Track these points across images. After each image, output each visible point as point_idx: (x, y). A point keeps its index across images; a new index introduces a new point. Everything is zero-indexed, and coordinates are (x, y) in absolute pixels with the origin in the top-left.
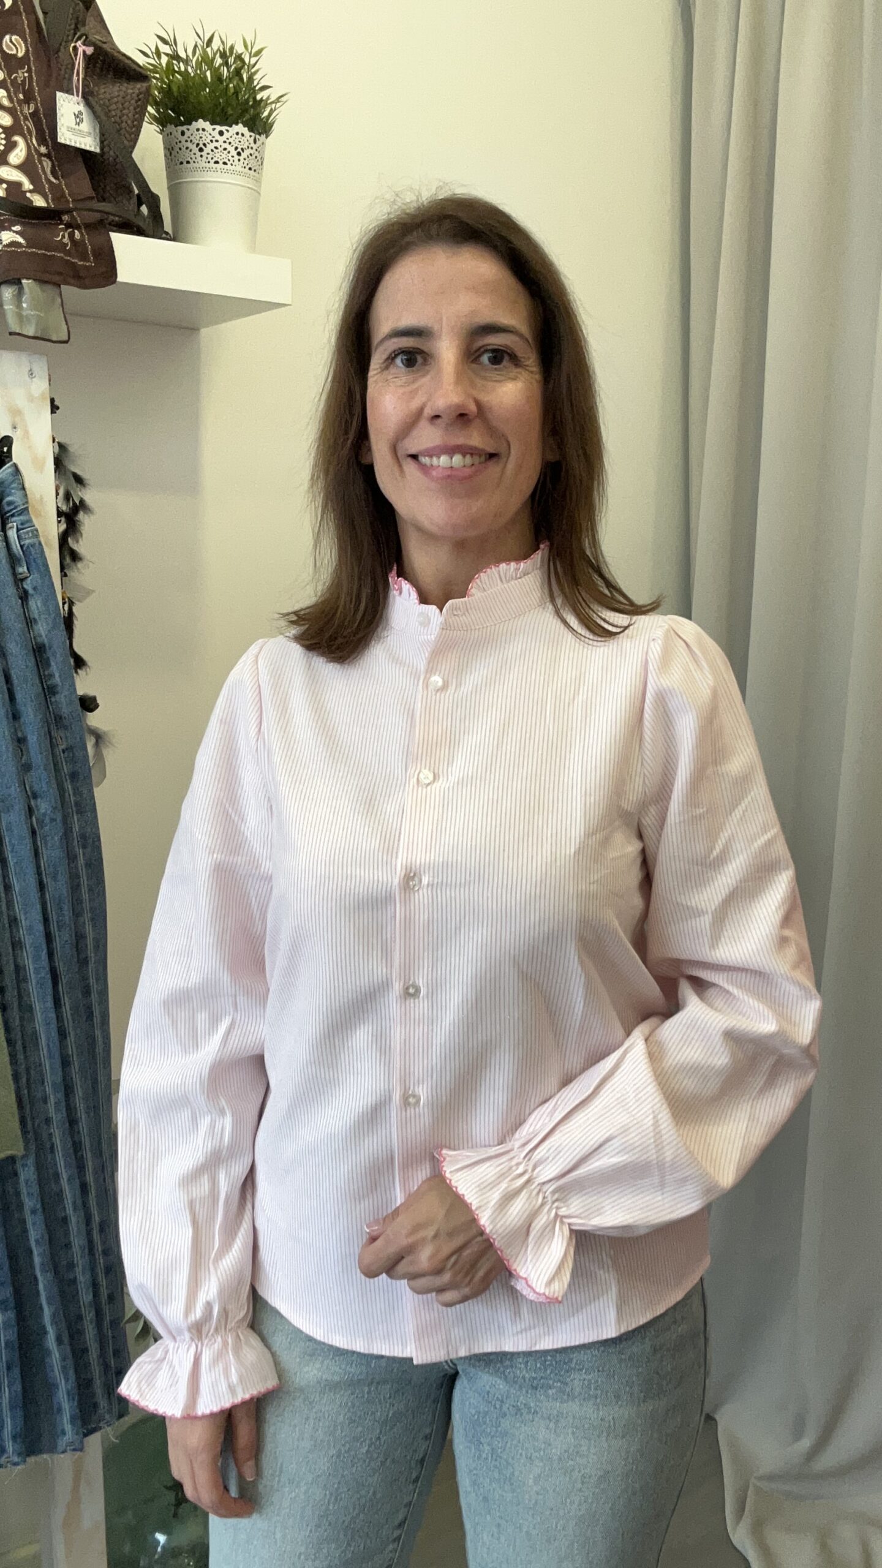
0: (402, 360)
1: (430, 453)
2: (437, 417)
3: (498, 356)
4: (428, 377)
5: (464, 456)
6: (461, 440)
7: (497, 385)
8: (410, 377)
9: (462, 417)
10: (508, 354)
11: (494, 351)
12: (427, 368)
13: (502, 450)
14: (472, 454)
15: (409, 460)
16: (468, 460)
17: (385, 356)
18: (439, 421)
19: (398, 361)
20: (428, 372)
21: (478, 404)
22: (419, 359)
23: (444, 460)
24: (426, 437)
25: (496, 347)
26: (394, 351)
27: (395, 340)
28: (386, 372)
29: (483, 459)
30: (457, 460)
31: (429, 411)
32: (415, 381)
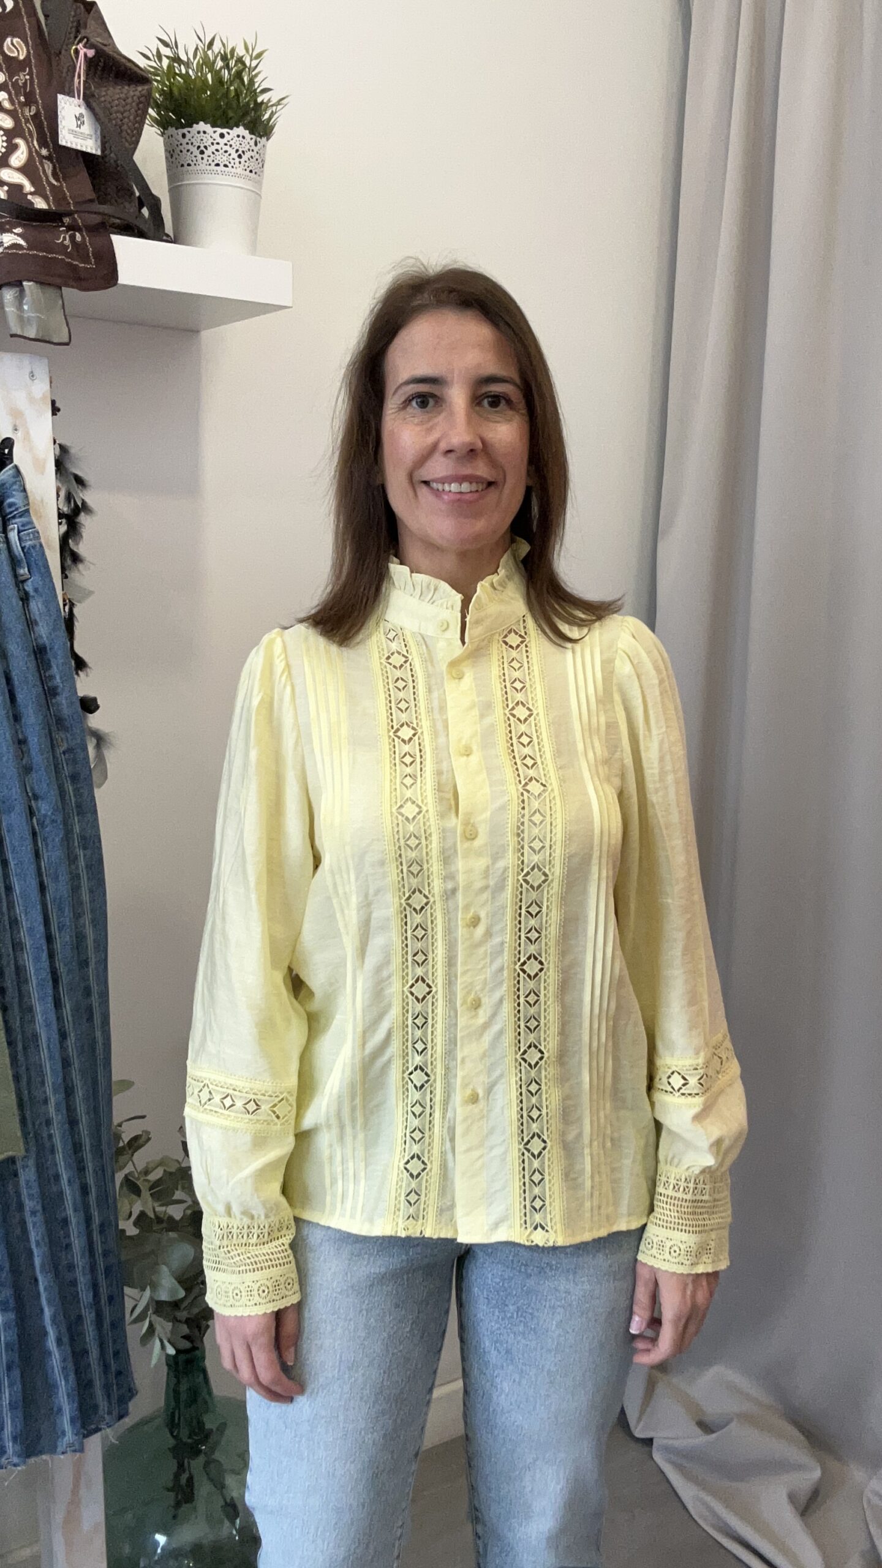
0: (417, 403)
1: (443, 481)
2: (450, 451)
3: (496, 401)
4: (441, 417)
5: (471, 483)
6: (467, 471)
7: (496, 424)
8: (426, 417)
9: (472, 453)
10: (504, 399)
11: (494, 396)
12: (440, 408)
13: (500, 479)
14: (477, 483)
15: (423, 485)
16: (474, 487)
17: (403, 399)
18: (449, 455)
19: (414, 403)
20: (440, 413)
21: (483, 442)
22: (431, 402)
23: (454, 487)
24: (438, 467)
25: (495, 394)
26: (412, 395)
27: (412, 386)
28: (403, 413)
29: (485, 485)
30: (465, 487)
31: (443, 446)
32: (429, 420)
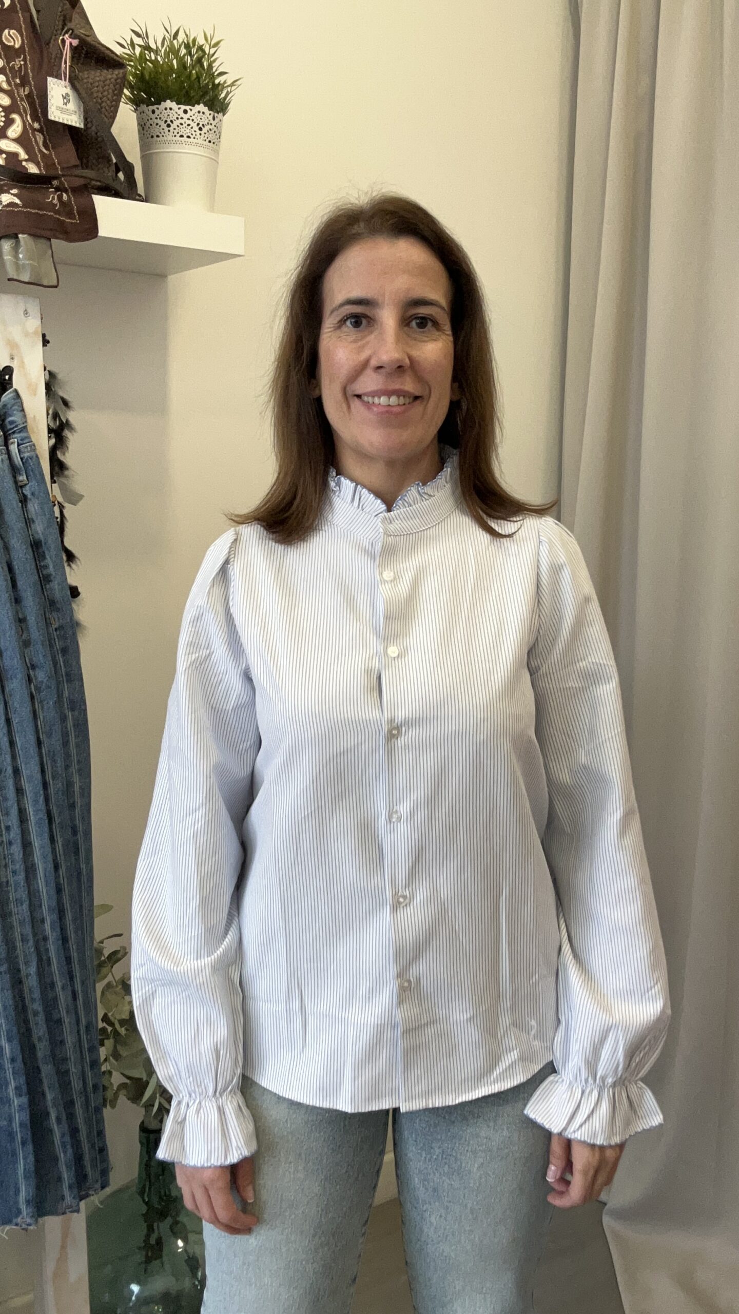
0: (351, 323)
1: (374, 394)
2: (380, 367)
3: (423, 322)
4: (372, 336)
5: (399, 397)
6: (397, 386)
7: (423, 344)
8: (359, 335)
9: (400, 369)
10: (432, 320)
11: (421, 318)
12: (372, 328)
13: (425, 393)
14: (404, 396)
15: (355, 399)
16: (401, 401)
17: (338, 319)
18: (379, 371)
19: (348, 323)
20: (372, 332)
21: (410, 358)
22: (364, 321)
23: (383, 400)
24: (369, 382)
25: (423, 315)
26: (347, 316)
27: (347, 307)
28: (338, 331)
29: (411, 400)
30: (393, 400)
31: (374, 363)
32: (361, 339)
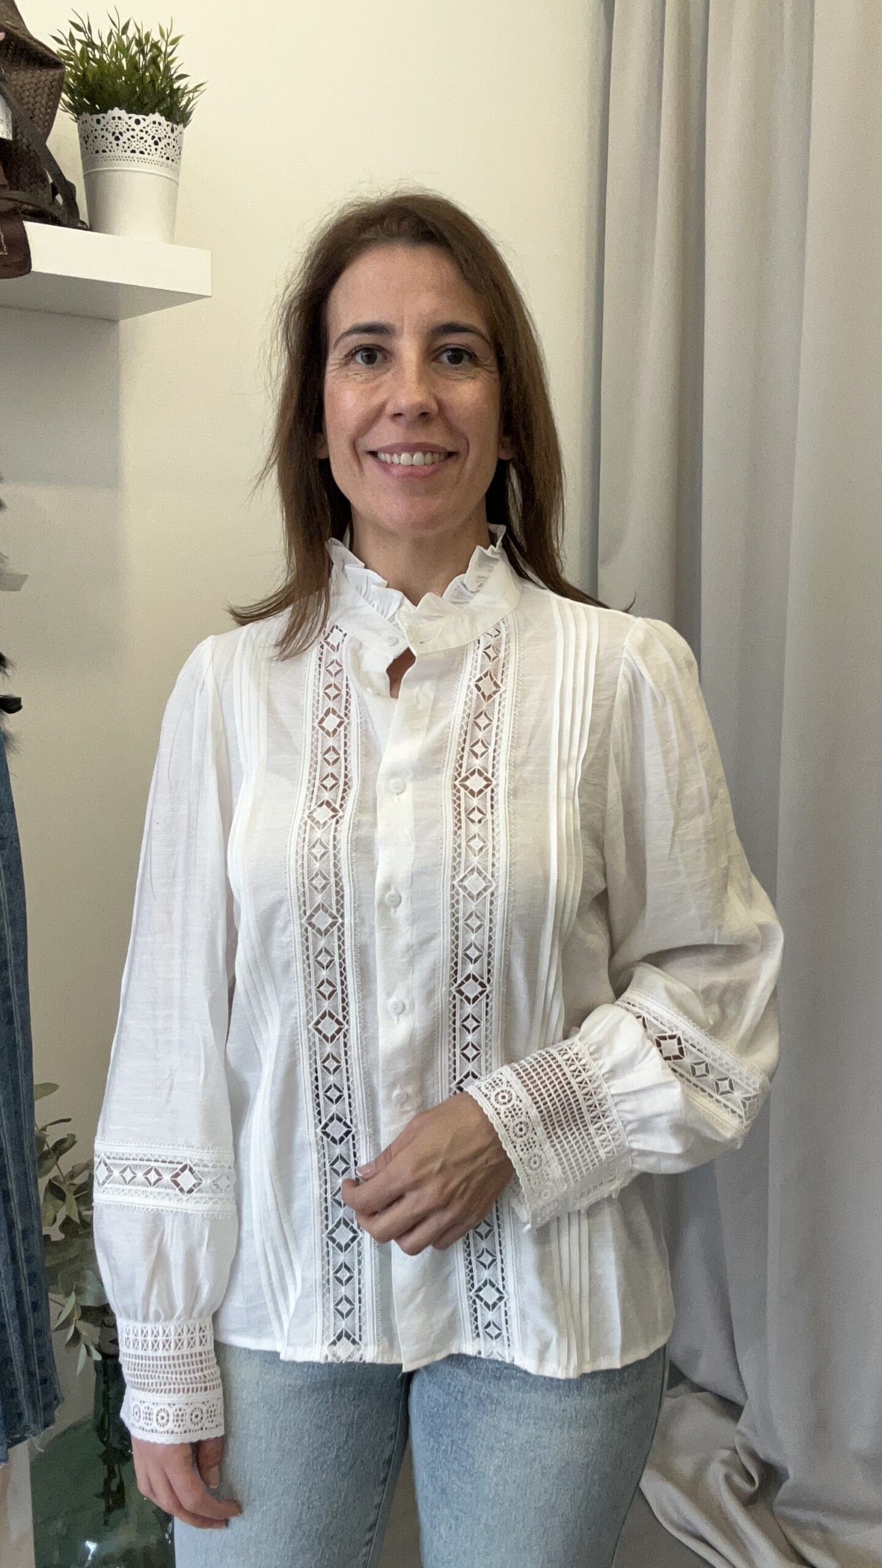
7: (457, 384)
8: (372, 374)
11: (453, 350)
12: (387, 365)
13: (462, 449)
15: (369, 457)
16: (429, 458)
17: (345, 353)
21: (439, 403)
22: (379, 356)
25: (456, 346)
26: (355, 348)
28: (345, 369)
32: (375, 378)
